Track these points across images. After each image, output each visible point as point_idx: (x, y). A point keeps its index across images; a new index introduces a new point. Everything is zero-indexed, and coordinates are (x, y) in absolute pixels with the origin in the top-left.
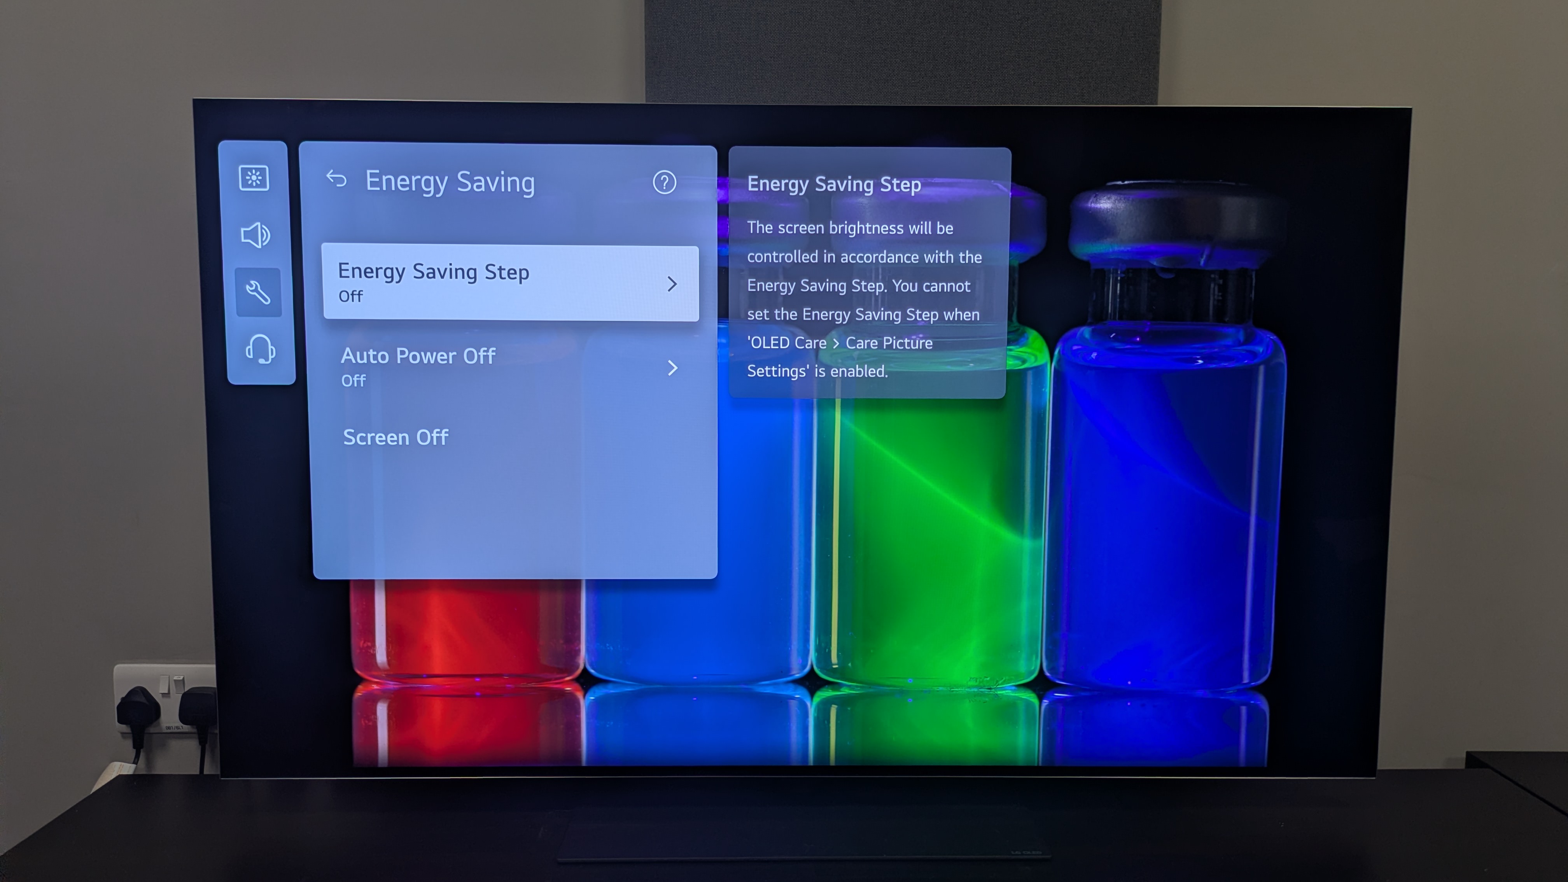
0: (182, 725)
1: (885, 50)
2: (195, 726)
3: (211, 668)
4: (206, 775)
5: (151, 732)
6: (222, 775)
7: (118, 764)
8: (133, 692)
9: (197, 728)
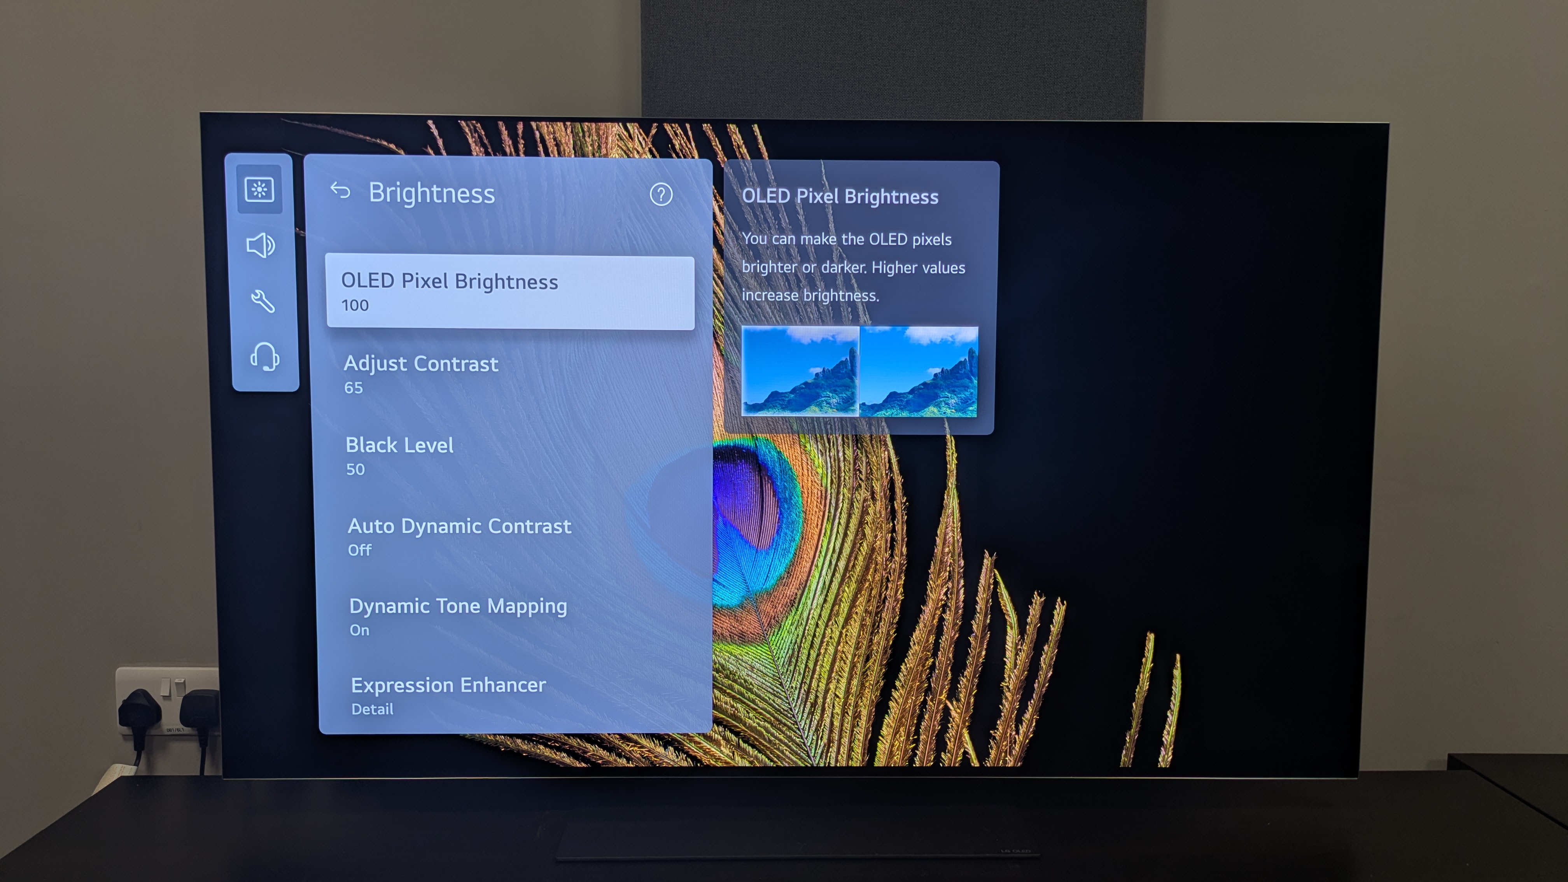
0: (184, 727)
2: (196, 728)
3: (214, 671)
4: (207, 777)
5: (152, 734)
6: (225, 776)
7: (119, 766)
8: (135, 694)
9: (198, 730)
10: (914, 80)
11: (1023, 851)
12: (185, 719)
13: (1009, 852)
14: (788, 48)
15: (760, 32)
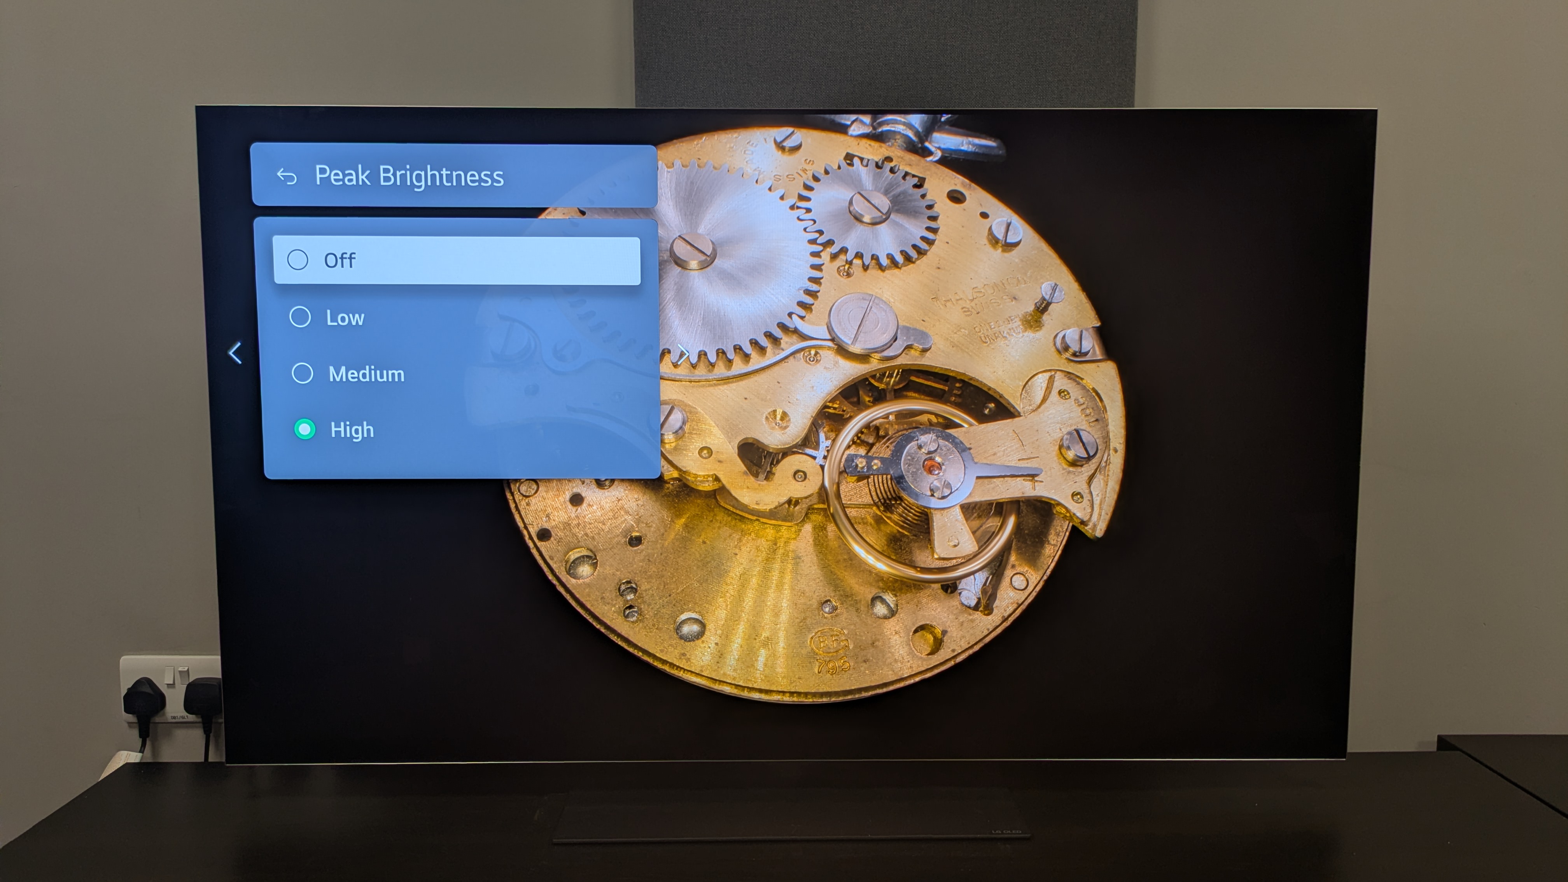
0: (188, 715)
1: (869, 54)
2: (200, 716)
3: (215, 660)
4: (212, 763)
5: (157, 721)
6: (227, 762)
7: (125, 753)
8: (139, 683)
9: (202, 717)
10: (906, 69)
11: (1014, 832)
12: (189, 706)
13: (1000, 832)
14: (780, 37)
15: (752, 22)
